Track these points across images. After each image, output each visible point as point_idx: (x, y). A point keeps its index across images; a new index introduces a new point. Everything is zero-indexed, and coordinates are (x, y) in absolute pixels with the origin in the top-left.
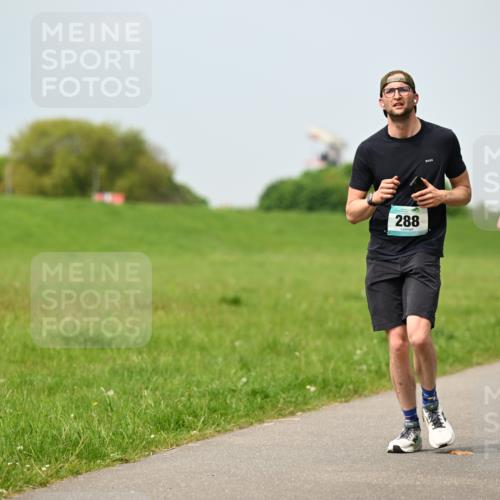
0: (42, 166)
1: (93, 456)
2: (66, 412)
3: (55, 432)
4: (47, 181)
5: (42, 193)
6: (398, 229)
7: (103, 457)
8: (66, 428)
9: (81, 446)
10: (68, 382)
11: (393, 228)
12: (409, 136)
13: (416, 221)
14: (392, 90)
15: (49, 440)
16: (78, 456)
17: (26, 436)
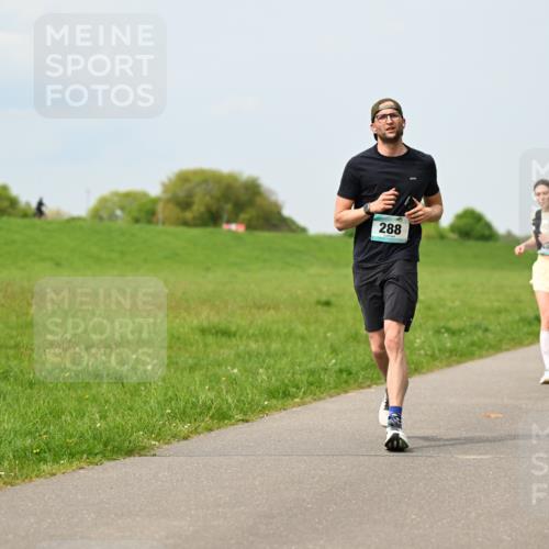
0: (185, 204)
1: (222, 417)
2: (202, 385)
3: (194, 400)
4: (188, 215)
5: (185, 223)
6: (382, 235)
7: (230, 418)
8: (202, 397)
9: (213, 410)
10: (204, 362)
11: (376, 234)
12: (396, 155)
13: (398, 230)
14: (384, 116)
15: (189, 405)
16: (211, 417)
17: (173, 403)
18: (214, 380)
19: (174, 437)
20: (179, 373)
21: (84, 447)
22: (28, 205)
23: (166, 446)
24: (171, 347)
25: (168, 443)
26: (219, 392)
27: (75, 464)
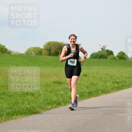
1: (59, 104)
2: (54, 96)
3: (52, 100)
7: (61, 104)
8: (54, 99)
10: (54, 90)
16: (56, 104)
17: (46, 101)
18: (57, 95)
19: (47, 109)
20: (48, 93)
21: (24, 112)
22: (10, 50)
23: (45, 112)
24: (46, 87)
25: (45, 111)
26: (58, 98)
27: (22, 116)
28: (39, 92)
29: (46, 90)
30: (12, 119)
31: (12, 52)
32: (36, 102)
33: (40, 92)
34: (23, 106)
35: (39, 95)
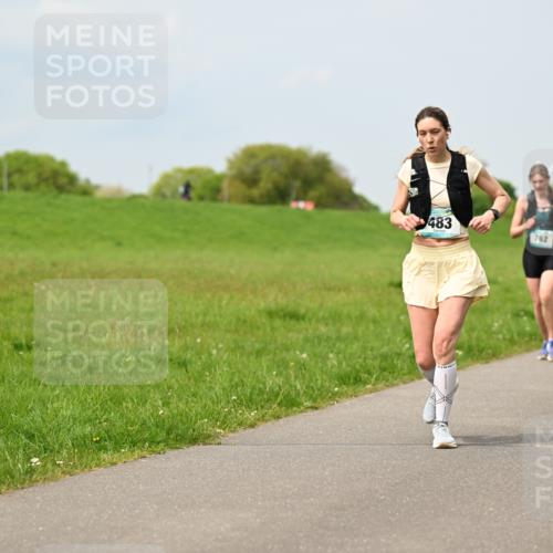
0: (251, 180)
1: (290, 404)
2: (269, 370)
3: (261, 386)
4: (255, 192)
5: (252, 201)
7: (299, 405)
8: (270, 383)
9: (281, 397)
10: (272, 347)
15: (256, 392)
16: (279, 404)
17: (239, 389)
18: (282, 365)
19: (240, 424)
20: (245, 359)
21: (147, 435)
22: (88, 181)
23: (231, 435)
24: (237, 331)
25: (234, 431)
26: (287, 378)
27: (137, 452)
28: (210, 354)
29: (237, 348)
30: (97, 465)
31: (97, 187)
32: (194, 395)
33: (214, 352)
34: (141, 410)
35: (209, 366)
